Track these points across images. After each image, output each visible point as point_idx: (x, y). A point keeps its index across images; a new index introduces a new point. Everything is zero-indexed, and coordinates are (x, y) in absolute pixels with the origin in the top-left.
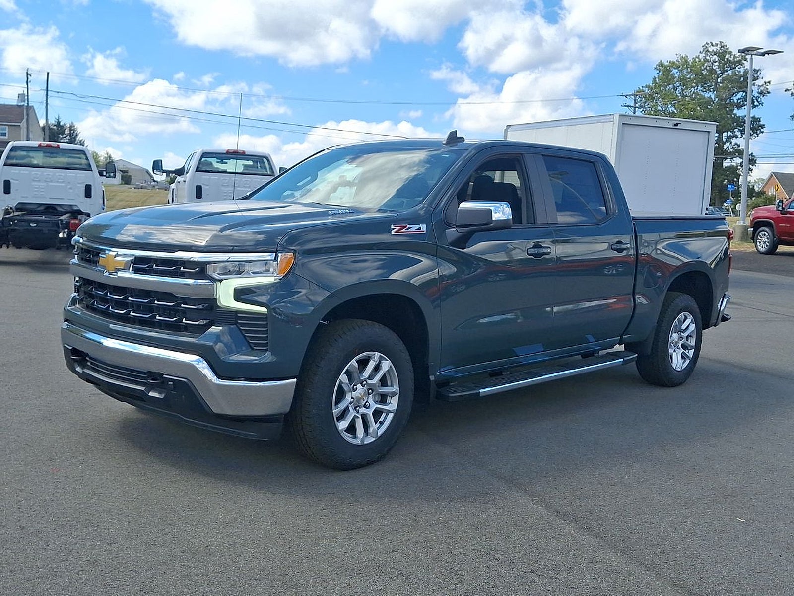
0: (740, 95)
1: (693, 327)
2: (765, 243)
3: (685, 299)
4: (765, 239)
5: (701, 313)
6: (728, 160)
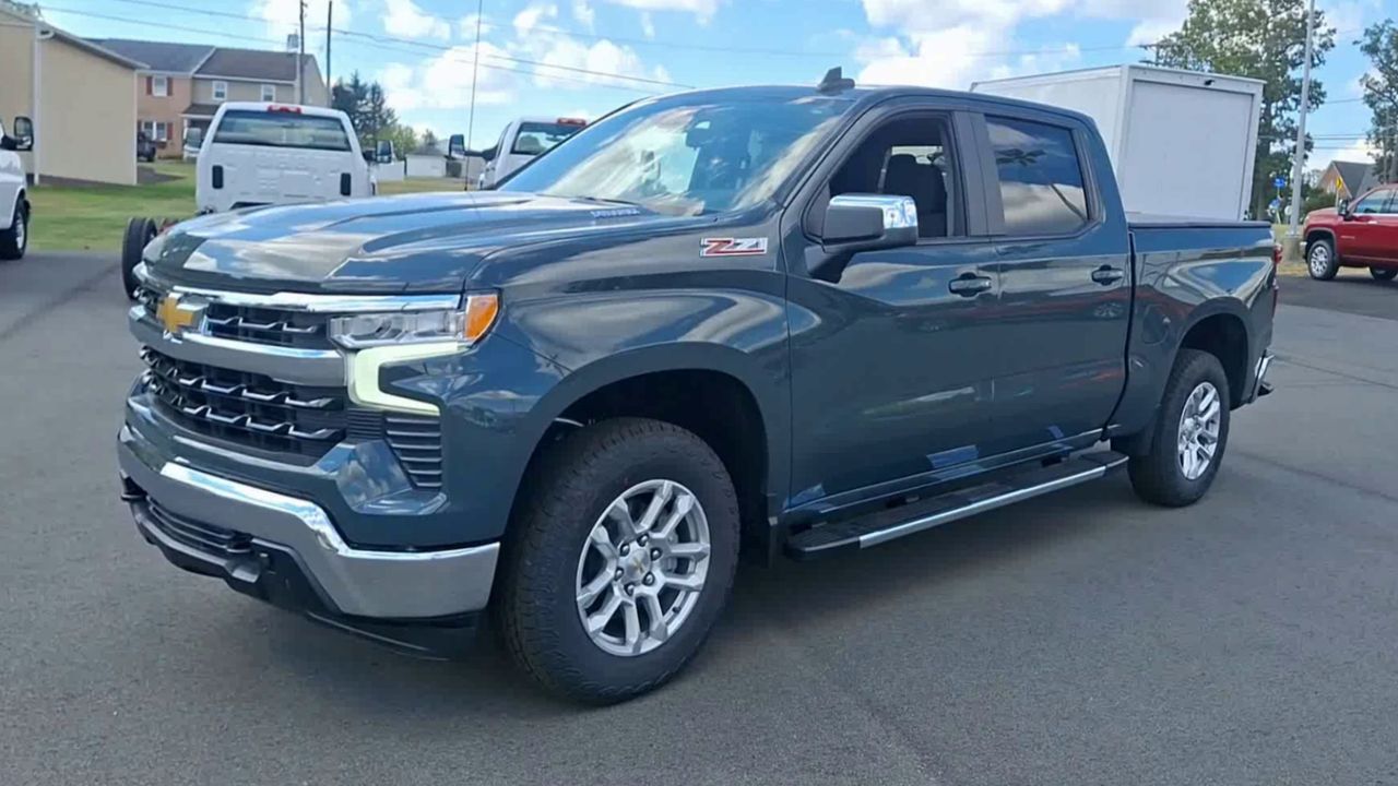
0: (1297, 48)
1: (1216, 406)
2: (1321, 263)
3: (1206, 361)
4: (1322, 258)
5: (1229, 382)
6: (1277, 143)
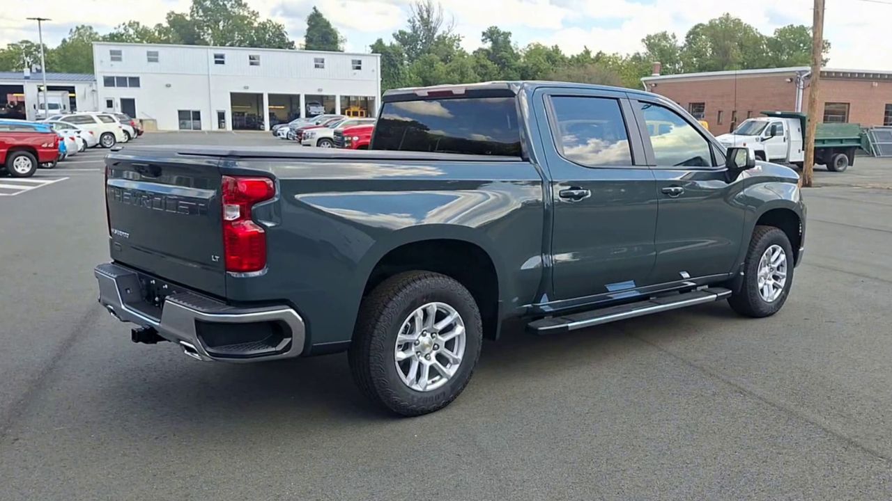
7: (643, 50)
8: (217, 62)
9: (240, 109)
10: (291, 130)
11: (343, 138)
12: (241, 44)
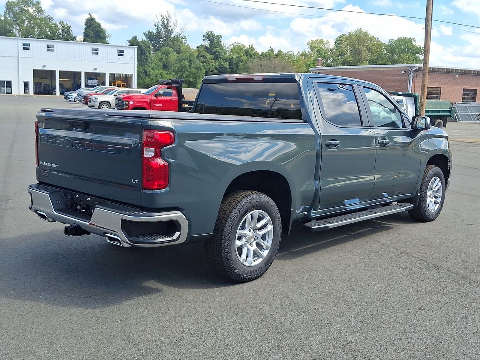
7: (307, 50)
8: (24, 49)
9: (40, 80)
10: (78, 96)
11: (123, 102)
12: (39, 36)
